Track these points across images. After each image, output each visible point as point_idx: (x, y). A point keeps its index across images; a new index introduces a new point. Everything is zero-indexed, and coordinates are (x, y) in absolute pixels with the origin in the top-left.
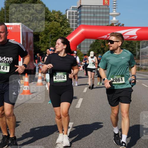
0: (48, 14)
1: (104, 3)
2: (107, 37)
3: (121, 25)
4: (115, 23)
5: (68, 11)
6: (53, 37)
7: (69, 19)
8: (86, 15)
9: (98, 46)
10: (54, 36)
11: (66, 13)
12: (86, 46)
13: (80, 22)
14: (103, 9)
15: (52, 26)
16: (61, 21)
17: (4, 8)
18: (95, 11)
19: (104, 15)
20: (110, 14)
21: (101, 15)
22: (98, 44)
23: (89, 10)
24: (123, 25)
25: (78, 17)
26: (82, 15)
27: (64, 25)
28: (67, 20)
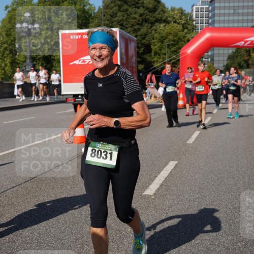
0: (164, 13)
2: (245, 43)
5: (194, 7)
6: (171, 47)
7: (197, 19)
8: (222, 11)
9: (239, 57)
10: (173, 45)
11: (192, 10)
12: (221, 58)
13: (213, 22)
15: (169, 30)
16: (183, 22)
17: (102, 7)
18: (236, 4)
19: (250, 11)
21: (245, 11)
22: (239, 54)
23: (227, 5)
25: (210, 15)
26: (217, 12)
27: (187, 28)
28: (193, 21)
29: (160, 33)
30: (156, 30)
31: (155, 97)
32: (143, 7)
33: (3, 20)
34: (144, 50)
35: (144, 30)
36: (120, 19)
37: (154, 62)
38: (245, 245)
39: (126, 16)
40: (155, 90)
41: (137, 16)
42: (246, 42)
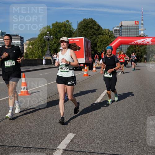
0: (102, 31)
1: (135, 23)
3: (146, 35)
4: (143, 35)
5: (114, 29)
7: (115, 33)
8: (125, 31)
9: (132, 48)
10: (106, 44)
11: (113, 30)
12: (125, 49)
13: (121, 35)
14: (135, 27)
15: (104, 38)
16: (109, 35)
17: (77, 29)
18: (130, 28)
19: (136, 30)
20: (140, 29)
21: (134, 30)
23: (127, 28)
24: (147, 36)
25: (120, 32)
26: (123, 30)
27: (111, 37)
28: (113, 34)
29: (100, 39)
30: (98, 38)
31: (99, 64)
32: (94, 29)
33: (39, 35)
34: (94, 46)
35: (94, 38)
36: (84, 33)
37: (98, 50)
38: (135, 122)
39: (87, 32)
40: (98, 61)
41: (91, 32)
42: (134, 42)
